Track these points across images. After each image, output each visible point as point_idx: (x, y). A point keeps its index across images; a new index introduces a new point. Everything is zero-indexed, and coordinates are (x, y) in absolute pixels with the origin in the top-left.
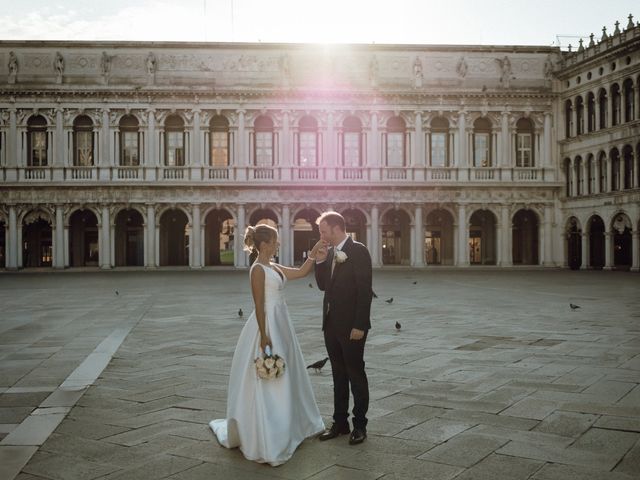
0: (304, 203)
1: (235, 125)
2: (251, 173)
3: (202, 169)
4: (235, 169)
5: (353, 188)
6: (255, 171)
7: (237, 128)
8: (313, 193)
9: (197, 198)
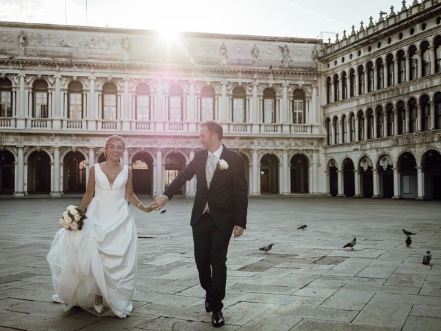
0: (140, 148)
1: (88, 88)
2: (100, 125)
3: (62, 121)
4: (87, 121)
5: (175, 137)
6: (103, 123)
7: (89, 91)
8: (146, 140)
9: (57, 143)
